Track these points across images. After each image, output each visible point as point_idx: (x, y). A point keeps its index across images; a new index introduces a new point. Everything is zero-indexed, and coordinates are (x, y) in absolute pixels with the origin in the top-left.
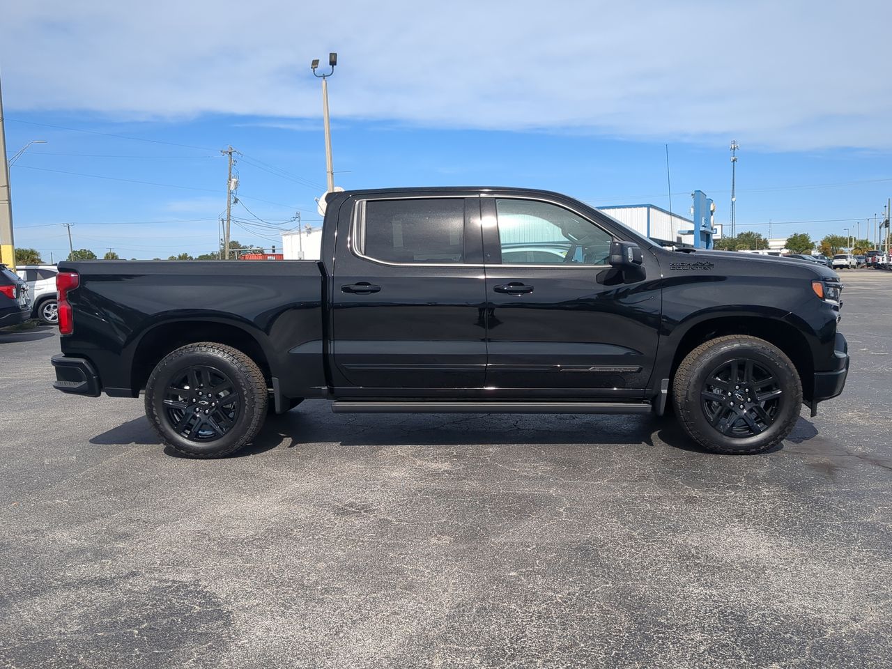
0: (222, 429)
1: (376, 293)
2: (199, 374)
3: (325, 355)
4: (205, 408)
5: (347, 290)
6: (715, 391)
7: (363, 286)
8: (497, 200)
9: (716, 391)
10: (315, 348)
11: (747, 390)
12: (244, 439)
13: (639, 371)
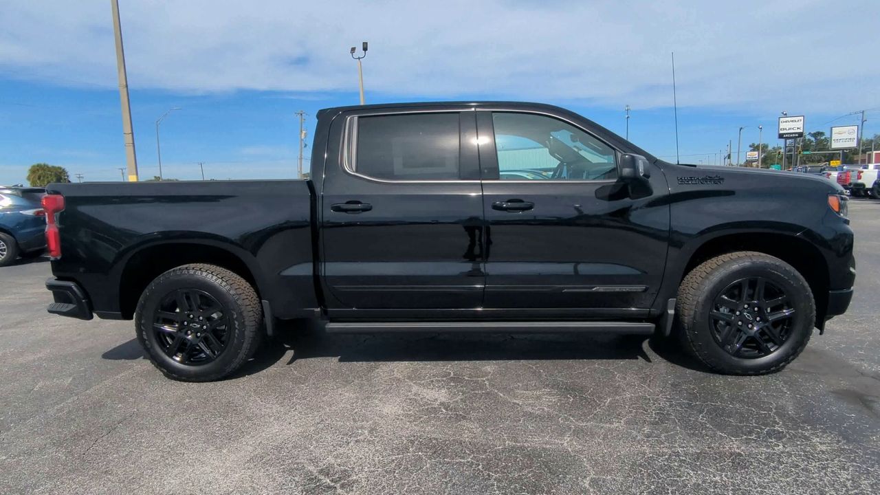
0: (214, 353)
1: (368, 212)
2: (188, 298)
3: (316, 277)
4: (196, 331)
5: (337, 209)
6: (722, 310)
7: (355, 205)
8: (493, 114)
9: (724, 310)
10: (305, 270)
11: (756, 309)
12: (236, 363)
13: (645, 290)
